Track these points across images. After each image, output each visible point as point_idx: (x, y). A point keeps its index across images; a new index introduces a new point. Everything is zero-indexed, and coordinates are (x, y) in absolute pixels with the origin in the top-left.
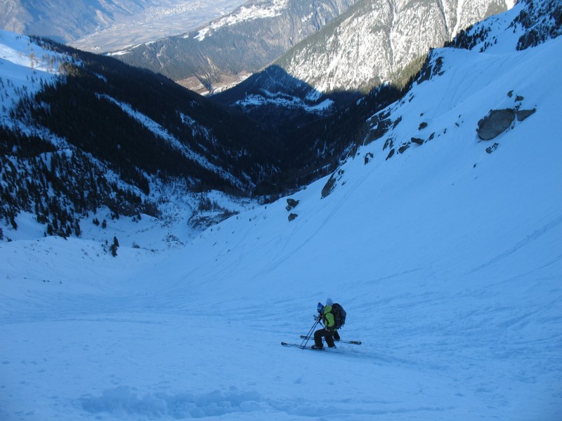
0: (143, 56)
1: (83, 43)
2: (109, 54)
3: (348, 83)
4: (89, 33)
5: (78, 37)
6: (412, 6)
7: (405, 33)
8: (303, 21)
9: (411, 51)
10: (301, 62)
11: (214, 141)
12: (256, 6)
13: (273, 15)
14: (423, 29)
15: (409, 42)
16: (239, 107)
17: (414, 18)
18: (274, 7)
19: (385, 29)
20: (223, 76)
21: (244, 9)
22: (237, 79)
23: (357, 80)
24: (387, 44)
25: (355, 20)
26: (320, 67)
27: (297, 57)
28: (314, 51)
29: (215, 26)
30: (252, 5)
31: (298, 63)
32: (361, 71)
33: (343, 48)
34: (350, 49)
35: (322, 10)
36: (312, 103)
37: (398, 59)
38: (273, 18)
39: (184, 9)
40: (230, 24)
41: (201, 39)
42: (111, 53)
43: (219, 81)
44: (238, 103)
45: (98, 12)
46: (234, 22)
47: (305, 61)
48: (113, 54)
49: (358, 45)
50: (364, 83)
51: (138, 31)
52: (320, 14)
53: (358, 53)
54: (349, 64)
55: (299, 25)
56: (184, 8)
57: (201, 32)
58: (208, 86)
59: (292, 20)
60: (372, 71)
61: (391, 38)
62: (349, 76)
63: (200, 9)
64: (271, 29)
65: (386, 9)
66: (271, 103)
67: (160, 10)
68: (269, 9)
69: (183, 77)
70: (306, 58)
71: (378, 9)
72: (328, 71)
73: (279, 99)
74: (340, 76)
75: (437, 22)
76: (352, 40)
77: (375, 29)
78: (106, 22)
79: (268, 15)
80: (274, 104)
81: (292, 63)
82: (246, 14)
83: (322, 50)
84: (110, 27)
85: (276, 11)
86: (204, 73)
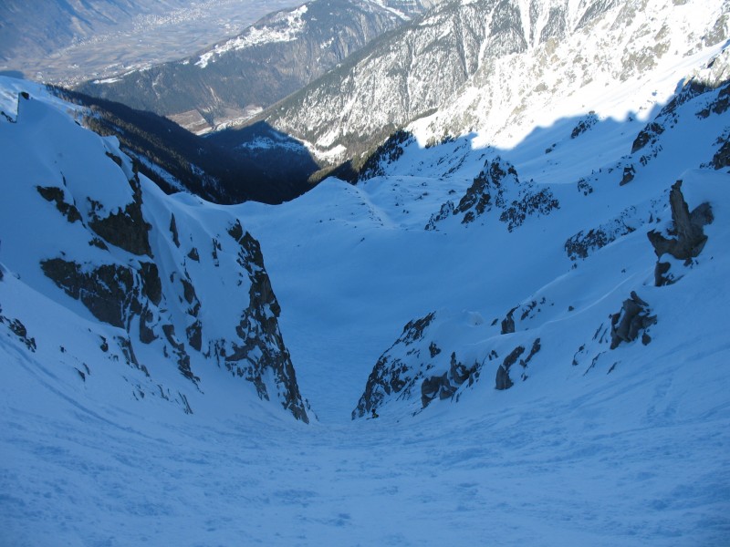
0: (137, 85)
1: (57, 59)
2: (97, 82)
3: (361, 128)
4: (63, 46)
5: (50, 51)
6: (431, 49)
7: (423, 78)
8: (322, 47)
9: (427, 98)
10: (314, 104)
11: (222, 191)
12: (268, 27)
13: (287, 39)
14: (440, 75)
15: (426, 87)
16: (246, 150)
17: (433, 62)
18: (289, 29)
19: (402, 74)
20: (228, 110)
21: (254, 31)
22: (245, 114)
23: (372, 126)
24: (403, 89)
25: (372, 61)
26: (333, 110)
27: (310, 98)
28: (328, 92)
29: (220, 51)
30: (263, 26)
31: (310, 105)
32: (376, 116)
33: (358, 90)
34: (365, 93)
35: (345, 34)
36: (323, 149)
37: (414, 105)
38: (288, 43)
39: (181, 19)
40: (237, 49)
41: (204, 66)
42: (100, 80)
43: (223, 115)
44: (244, 145)
45: (74, 19)
46: (242, 47)
47: (318, 103)
48: (103, 82)
49: (373, 88)
50: (378, 129)
51: (124, 46)
52: (342, 40)
53: (373, 97)
54: (363, 108)
55: (317, 53)
56: (181, 16)
57: (203, 57)
58: (210, 122)
59: (309, 46)
60: (387, 117)
61: (408, 82)
62: (363, 122)
63: (200, 18)
64: (286, 56)
65: (405, 51)
66: (280, 147)
67: (151, 19)
68: (283, 32)
69: (181, 110)
70: (319, 99)
71: (396, 51)
72: (342, 114)
73: (289, 143)
74: (354, 121)
75: (455, 68)
76: (368, 83)
77: (392, 72)
78: (84, 33)
79: (282, 39)
80: (283, 149)
81: (304, 104)
82: (256, 37)
83: (336, 92)
84: (89, 39)
85: (291, 35)
86: (206, 107)
